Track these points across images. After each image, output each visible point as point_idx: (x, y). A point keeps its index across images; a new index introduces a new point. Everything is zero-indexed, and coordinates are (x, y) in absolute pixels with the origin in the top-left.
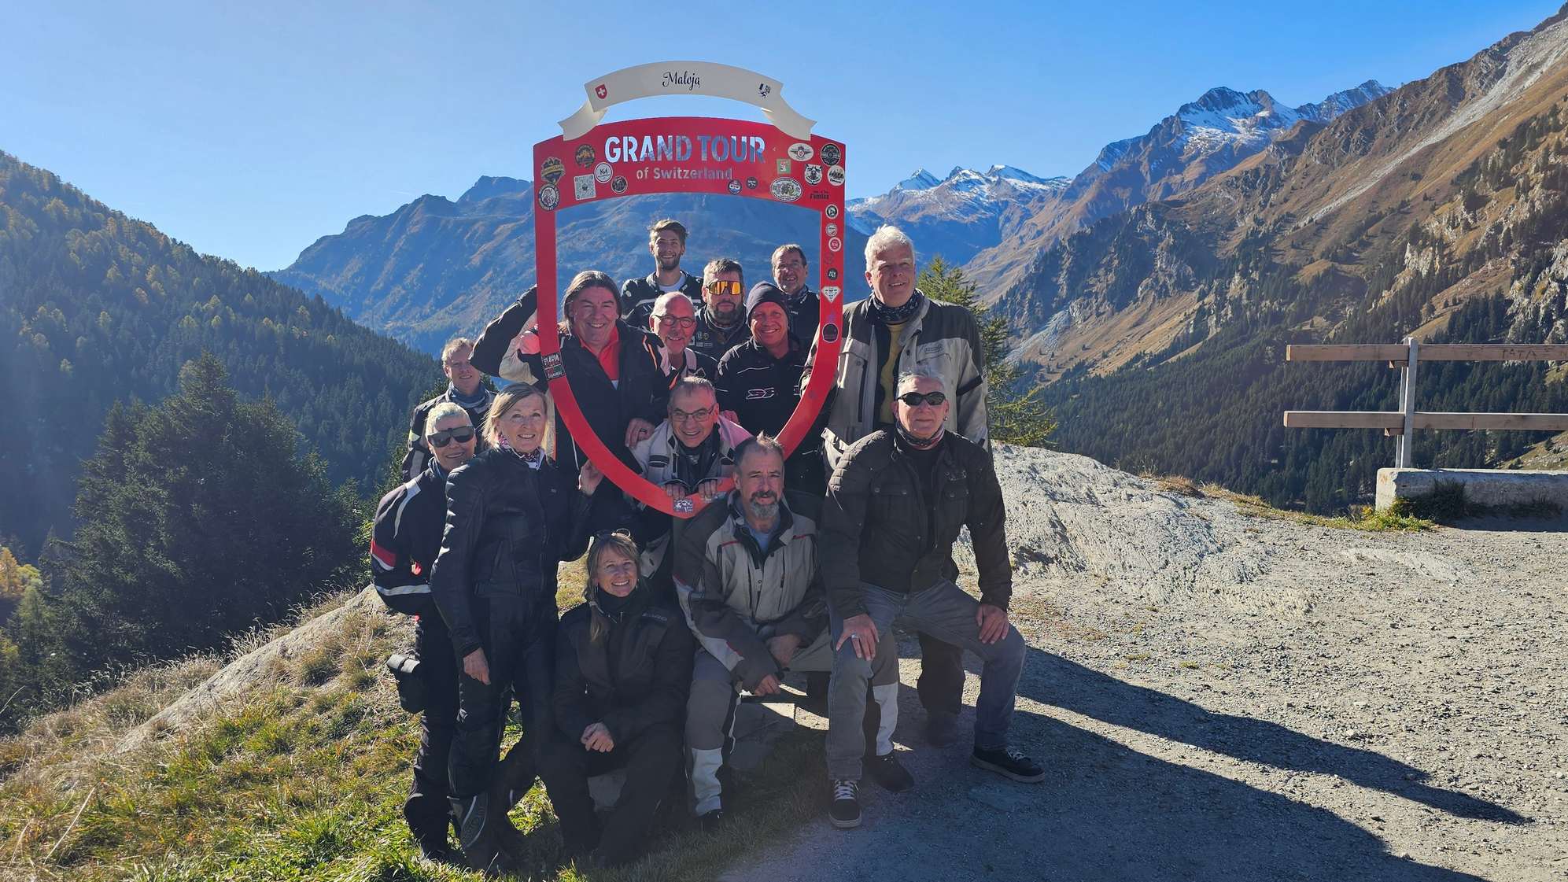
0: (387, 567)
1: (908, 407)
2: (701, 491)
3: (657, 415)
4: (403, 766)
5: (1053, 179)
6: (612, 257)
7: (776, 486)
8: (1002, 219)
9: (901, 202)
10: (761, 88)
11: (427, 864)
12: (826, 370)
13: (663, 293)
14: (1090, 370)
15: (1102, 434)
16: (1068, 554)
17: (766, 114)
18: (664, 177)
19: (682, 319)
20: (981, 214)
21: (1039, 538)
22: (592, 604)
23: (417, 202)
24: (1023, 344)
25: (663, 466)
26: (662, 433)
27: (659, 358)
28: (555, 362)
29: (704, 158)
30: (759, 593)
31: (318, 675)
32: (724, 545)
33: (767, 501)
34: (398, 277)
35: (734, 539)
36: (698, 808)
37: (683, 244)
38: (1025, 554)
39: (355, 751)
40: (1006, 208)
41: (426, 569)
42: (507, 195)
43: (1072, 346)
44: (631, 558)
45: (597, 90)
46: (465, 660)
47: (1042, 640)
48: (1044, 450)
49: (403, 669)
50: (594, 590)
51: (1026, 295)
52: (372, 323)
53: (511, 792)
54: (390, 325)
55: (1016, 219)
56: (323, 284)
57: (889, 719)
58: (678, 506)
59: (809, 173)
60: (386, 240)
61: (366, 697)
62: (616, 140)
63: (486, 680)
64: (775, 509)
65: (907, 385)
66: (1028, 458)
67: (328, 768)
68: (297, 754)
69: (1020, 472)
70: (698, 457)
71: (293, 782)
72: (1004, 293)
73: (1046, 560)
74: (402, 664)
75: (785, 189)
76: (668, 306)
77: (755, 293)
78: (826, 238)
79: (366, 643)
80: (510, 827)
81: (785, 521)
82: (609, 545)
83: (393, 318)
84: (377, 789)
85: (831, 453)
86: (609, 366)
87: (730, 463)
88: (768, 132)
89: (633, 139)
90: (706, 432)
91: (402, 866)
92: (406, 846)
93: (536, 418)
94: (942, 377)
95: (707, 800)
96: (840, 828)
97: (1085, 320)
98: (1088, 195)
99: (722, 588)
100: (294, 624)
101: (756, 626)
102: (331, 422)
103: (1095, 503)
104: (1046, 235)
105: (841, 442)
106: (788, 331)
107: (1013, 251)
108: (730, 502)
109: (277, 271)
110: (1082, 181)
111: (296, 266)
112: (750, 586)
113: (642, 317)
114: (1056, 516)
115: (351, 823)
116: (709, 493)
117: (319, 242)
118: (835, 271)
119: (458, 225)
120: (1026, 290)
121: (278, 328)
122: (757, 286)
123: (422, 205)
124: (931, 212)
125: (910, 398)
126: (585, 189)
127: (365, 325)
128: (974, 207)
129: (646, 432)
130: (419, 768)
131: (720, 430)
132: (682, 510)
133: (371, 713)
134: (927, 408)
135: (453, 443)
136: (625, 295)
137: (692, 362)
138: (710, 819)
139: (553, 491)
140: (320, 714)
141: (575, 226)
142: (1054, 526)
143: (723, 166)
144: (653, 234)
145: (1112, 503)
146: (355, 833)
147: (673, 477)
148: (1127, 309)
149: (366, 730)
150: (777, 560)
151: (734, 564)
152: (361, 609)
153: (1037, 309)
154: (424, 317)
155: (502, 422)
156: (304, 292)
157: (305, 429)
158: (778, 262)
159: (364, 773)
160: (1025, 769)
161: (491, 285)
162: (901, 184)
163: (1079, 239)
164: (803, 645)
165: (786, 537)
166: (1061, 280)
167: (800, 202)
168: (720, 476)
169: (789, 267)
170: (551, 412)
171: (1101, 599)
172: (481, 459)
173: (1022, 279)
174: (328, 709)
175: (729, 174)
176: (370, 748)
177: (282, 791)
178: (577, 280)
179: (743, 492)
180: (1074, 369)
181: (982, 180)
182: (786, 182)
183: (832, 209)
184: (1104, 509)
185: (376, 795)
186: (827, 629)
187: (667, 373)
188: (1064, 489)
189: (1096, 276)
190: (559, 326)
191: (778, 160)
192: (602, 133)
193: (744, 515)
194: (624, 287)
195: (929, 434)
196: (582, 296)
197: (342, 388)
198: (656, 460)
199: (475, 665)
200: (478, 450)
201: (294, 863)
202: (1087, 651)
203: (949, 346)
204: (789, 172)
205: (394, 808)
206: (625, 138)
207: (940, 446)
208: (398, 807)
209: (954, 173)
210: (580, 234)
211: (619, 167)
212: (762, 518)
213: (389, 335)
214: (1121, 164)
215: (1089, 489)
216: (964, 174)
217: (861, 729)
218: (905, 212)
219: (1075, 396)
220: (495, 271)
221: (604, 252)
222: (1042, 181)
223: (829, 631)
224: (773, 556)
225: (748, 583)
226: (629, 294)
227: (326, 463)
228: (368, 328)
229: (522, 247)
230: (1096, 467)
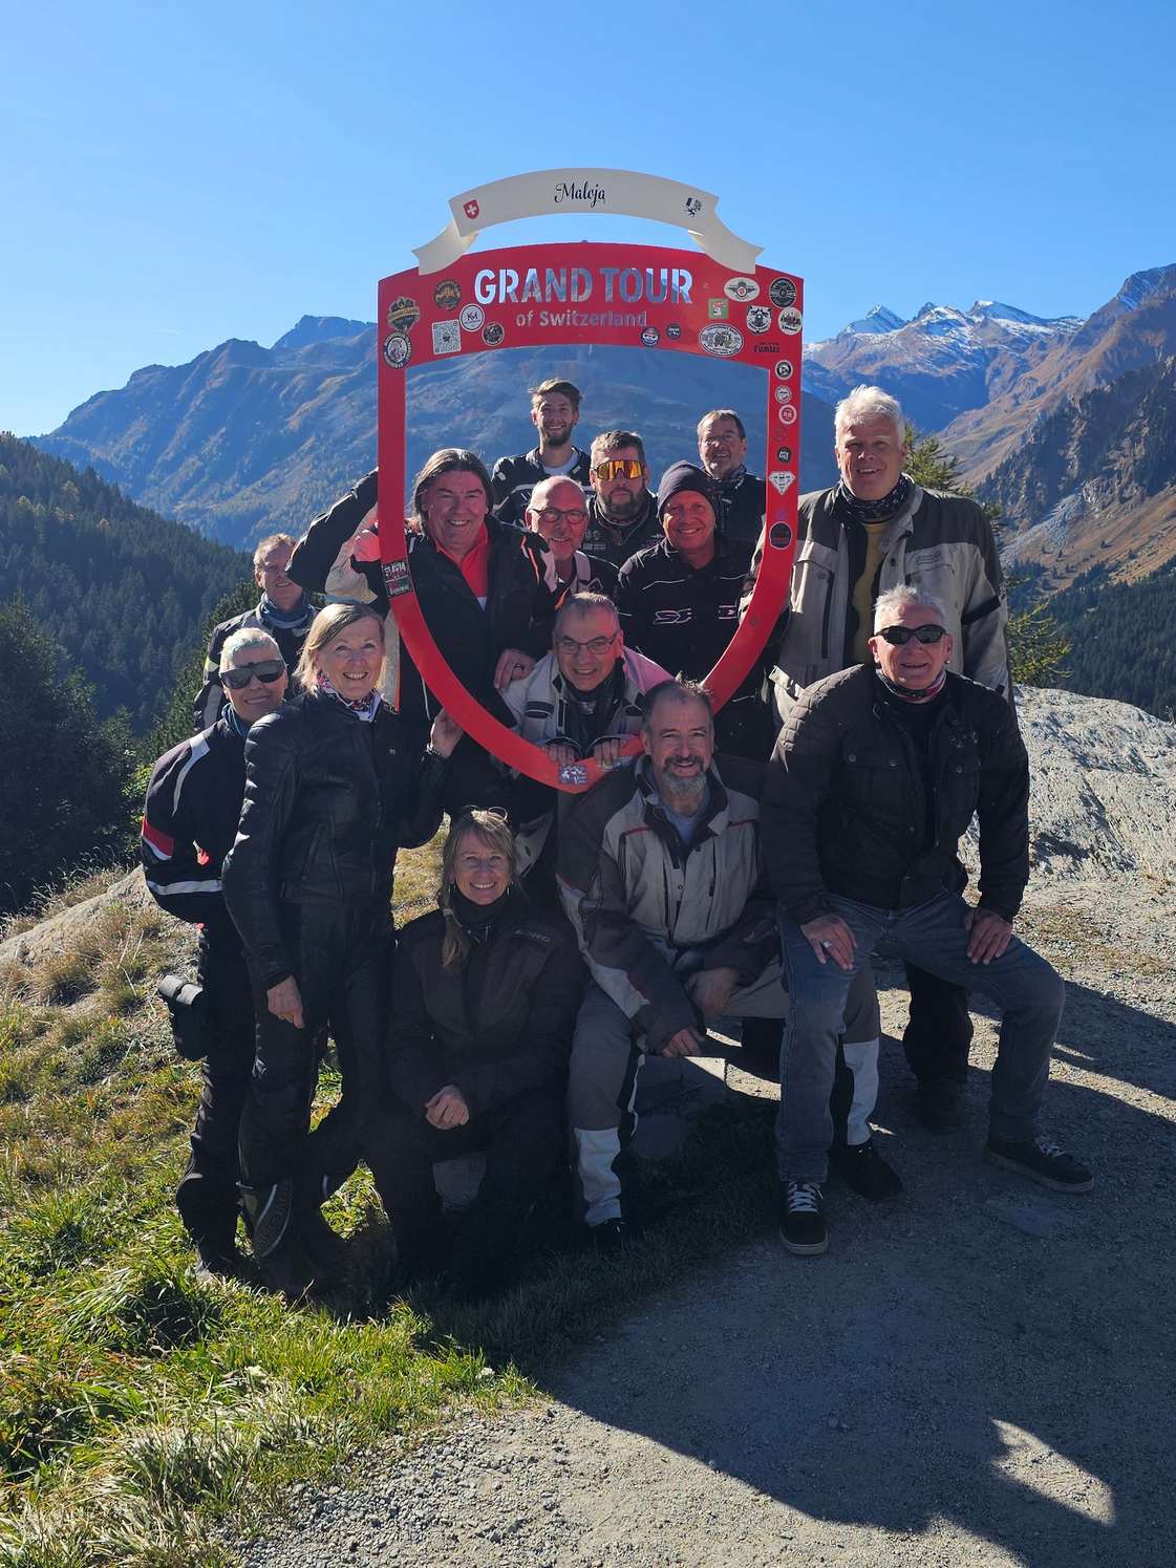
0: (162, 856)
1: (891, 647)
2: (597, 754)
3: (539, 645)
4: (177, 1129)
5: (1058, 320)
6: (469, 419)
7: (703, 748)
8: (989, 371)
9: (853, 349)
10: (688, 204)
11: (206, 1279)
12: (774, 591)
13: (547, 476)
14: (1112, 575)
15: (1130, 661)
16: (1108, 845)
17: (694, 239)
18: (554, 324)
19: (570, 512)
20: (961, 365)
21: (1067, 821)
22: (448, 912)
23: (220, 348)
24: (1020, 539)
25: (545, 716)
26: (546, 668)
27: (543, 567)
28: (400, 573)
29: (609, 297)
30: (679, 903)
31: (68, 990)
32: (629, 832)
33: (690, 772)
34: (194, 444)
35: (643, 825)
36: (589, 1216)
37: (576, 410)
38: (1047, 844)
39: (113, 1102)
40: (995, 357)
41: (216, 858)
42: (337, 341)
43: (1087, 542)
44: (501, 850)
45: (466, 207)
46: (270, 993)
47: (1077, 973)
48: (1067, 694)
49: (180, 998)
50: (451, 893)
51: (1023, 472)
52: (158, 504)
53: (325, 1179)
54: (179, 507)
55: (1008, 372)
56: (96, 453)
57: (866, 1090)
58: (565, 775)
59: (753, 318)
60: (179, 397)
61: (132, 1025)
62: (490, 275)
63: (298, 1022)
64: (701, 782)
65: (887, 612)
66: (1045, 705)
67: (76, 1127)
68: (34, 1104)
69: (1035, 725)
70: (593, 704)
71: (27, 1145)
72: (993, 470)
73: (1077, 853)
74: (179, 991)
75: (720, 340)
76: (550, 495)
77: (670, 478)
78: (775, 406)
79: (132, 948)
80: (324, 1227)
81: (715, 801)
82: (472, 829)
83: (185, 498)
84: (142, 1159)
85: (782, 700)
86: (475, 579)
87: (638, 713)
88: (695, 262)
89: (513, 273)
90: (605, 671)
91: (171, 1284)
92: (178, 1247)
93: (369, 650)
94: (939, 602)
95: (601, 1204)
96: (796, 1255)
97: (1104, 507)
98: (1107, 341)
99: (625, 891)
100: (39, 915)
101: (674, 952)
102: (100, 632)
103: (1143, 771)
104: (1050, 393)
105: (797, 686)
106: (715, 531)
107: (1005, 414)
108: (638, 771)
109: (38, 436)
110: (1098, 323)
111: (65, 429)
112: (666, 892)
113: (517, 508)
114: (1090, 789)
115: (104, 1209)
116: (607, 758)
117: (93, 399)
118: (788, 450)
119: (271, 378)
120: (1023, 465)
121: (37, 509)
122: (673, 467)
123: (226, 351)
124: (892, 362)
125: (891, 634)
126: (446, 339)
127: (148, 506)
128: (951, 357)
129: (523, 668)
130: (198, 1137)
131: (624, 667)
132: (571, 781)
133: (137, 1049)
134: (918, 649)
135: (255, 683)
136: (497, 478)
137: (584, 570)
138: (606, 1235)
139: (392, 751)
140: (68, 1047)
141: (422, 380)
142: (1087, 803)
143: (636, 308)
144: (536, 399)
145: (1166, 770)
146: (107, 1222)
147: (558, 733)
148: (1162, 493)
149: (129, 1072)
150: (704, 857)
151: (642, 862)
152: (129, 899)
153: (1038, 492)
154: (226, 497)
155: (323, 657)
156: (73, 464)
157: (68, 641)
158: (707, 433)
159: (124, 1135)
160: (1066, 1172)
161: (313, 455)
162: (852, 325)
163: (1094, 399)
164: (743, 982)
165: (717, 824)
166: (1071, 453)
167: (739, 357)
168: (624, 733)
169: (722, 439)
170: (392, 642)
171: (1159, 912)
172: (294, 708)
173: (1018, 451)
174: (78, 1041)
175: (642, 319)
176: (133, 1098)
177: (12, 1157)
178: (434, 462)
179: (654, 758)
180: (1089, 573)
181: (962, 320)
182: (721, 330)
183: (783, 366)
184: (1156, 780)
185: (139, 1169)
186: (777, 958)
187: (553, 588)
188: (1098, 749)
189: (1119, 448)
190: (407, 522)
191: (711, 301)
192: (468, 266)
193: (659, 791)
194: (496, 467)
195: (924, 683)
196: (439, 485)
197: (116, 587)
198: (537, 709)
199: (284, 1000)
200: (288, 694)
201: (23, 1266)
202: (1144, 989)
203: (952, 557)
204: (726, 316)
205: (163, 1190)
206: (502, 272)
207: (940, 699)
208: (168, 1188)
209: (924, 311)
210: (428, 390)
211: (492, 310)
212: (685, 792)
213: (180, 520)
214: (1153, 298)
215: (1134, 750)
216: (938, 313)
217: (828, 1109)
218: (858, 362)
219: (1092, 610)
220: (318, 436)
221: (460, 414)
222: (1043, 322)
223: (781, 961)
224: (699, 850)
225: (664, 890)
226: (502, 477)
227: (92, 688)
228: (152, 511)
229: (353, 407)
230: (1141, 719)
